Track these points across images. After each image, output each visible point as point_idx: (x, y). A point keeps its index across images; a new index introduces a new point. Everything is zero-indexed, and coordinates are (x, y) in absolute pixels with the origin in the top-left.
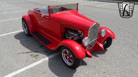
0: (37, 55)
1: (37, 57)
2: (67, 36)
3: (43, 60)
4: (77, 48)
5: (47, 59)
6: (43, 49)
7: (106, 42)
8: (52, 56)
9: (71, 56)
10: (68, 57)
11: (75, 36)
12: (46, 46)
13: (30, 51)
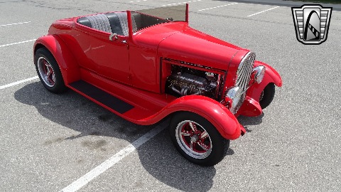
0: (102, 143)
1: (103, 147)
2: (175, 87)
3: (122, 152)
5: (131, 149)
6: (111, 123)
8: (142, 140)
9: (205, 134)
11: (198, 85)
12: (122, 116)
13: (78, 133)
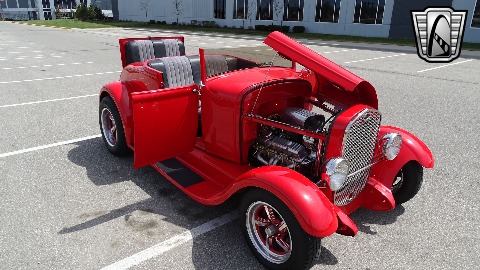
0: (152, 224)
1: (150, 230)
2: (262, 156)
3: (173, 240)
4: (307, 197)
5: (187, 237)
6: (172, 200)
7: (399, 179)
8: (205, 228)
9: (284, 226)
10: (269, 232)
11: (292, 155)
12: (185, 191)
